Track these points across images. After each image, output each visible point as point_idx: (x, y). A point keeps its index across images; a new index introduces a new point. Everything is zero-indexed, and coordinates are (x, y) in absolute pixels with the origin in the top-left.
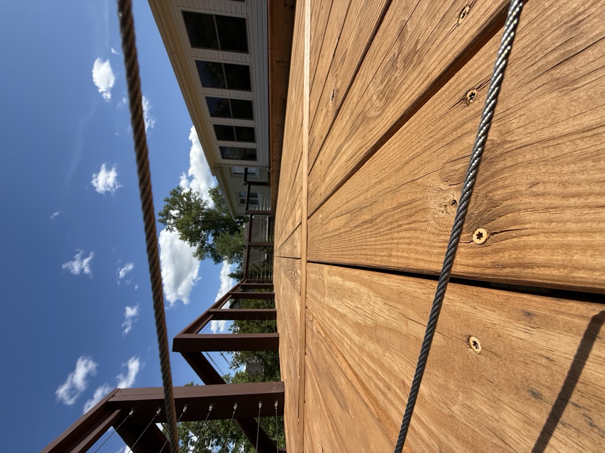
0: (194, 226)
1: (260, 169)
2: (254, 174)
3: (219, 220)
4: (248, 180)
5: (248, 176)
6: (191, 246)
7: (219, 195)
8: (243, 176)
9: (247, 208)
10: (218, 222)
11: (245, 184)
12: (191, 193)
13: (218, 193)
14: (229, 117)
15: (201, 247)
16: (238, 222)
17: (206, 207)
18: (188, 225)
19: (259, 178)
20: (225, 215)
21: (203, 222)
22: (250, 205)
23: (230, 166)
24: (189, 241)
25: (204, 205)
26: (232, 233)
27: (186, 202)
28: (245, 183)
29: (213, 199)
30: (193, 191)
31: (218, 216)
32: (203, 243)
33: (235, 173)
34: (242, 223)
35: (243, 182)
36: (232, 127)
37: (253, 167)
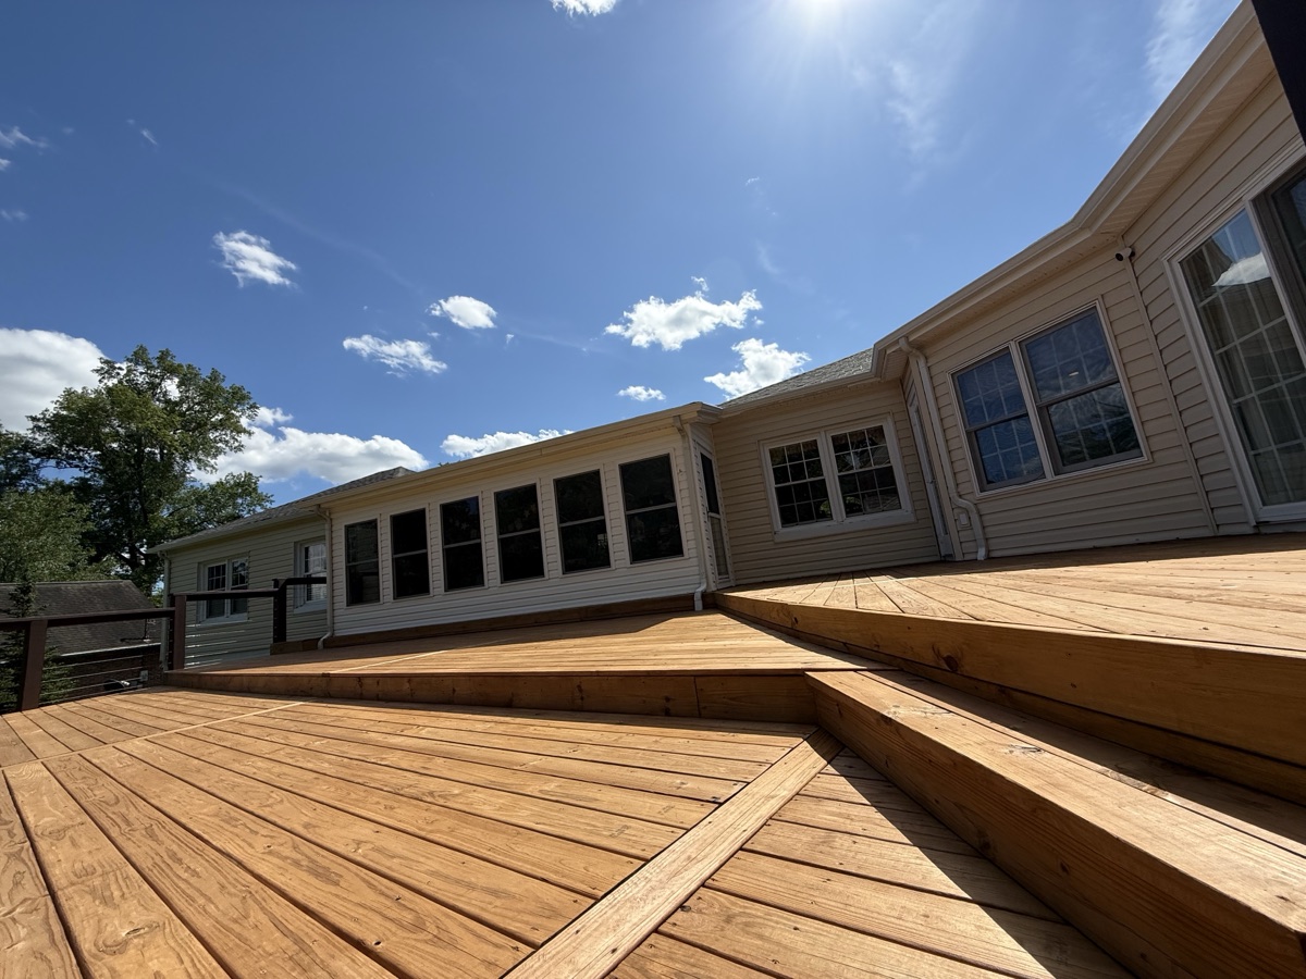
0: (121, 431)
1: (325, 612)
2: (309, 598)
3: (144, 497)
4: (290, 590)
5: (301, 588)
6: (34, 419)
7: (235, 499)
8: (301, 574)
9: (191, 598)
10: (134, 496)
11: (276, 582)
12: (239, 432)
13: (241, 497)
14: (446, 540)
15: (27, 446)
16: (134, 551)
17: (193, 465)
18: (126, 416)
19: (297, 611)
20: (165, 513)
21: (140, 457)
22: (204, 603)
23: (327, 538)
24: (56, 416)
25: (199, 460)
26: (87, 538)
27: (208, 418)
28: (281, 583)
29: (220, 484)
30: (243, 438)
31: (160, 494)
32: (48, 453)
33: (307, 550)
34: (133, 562)
35: (282, 577)
36: (425, 547)
37: (329, 594)
